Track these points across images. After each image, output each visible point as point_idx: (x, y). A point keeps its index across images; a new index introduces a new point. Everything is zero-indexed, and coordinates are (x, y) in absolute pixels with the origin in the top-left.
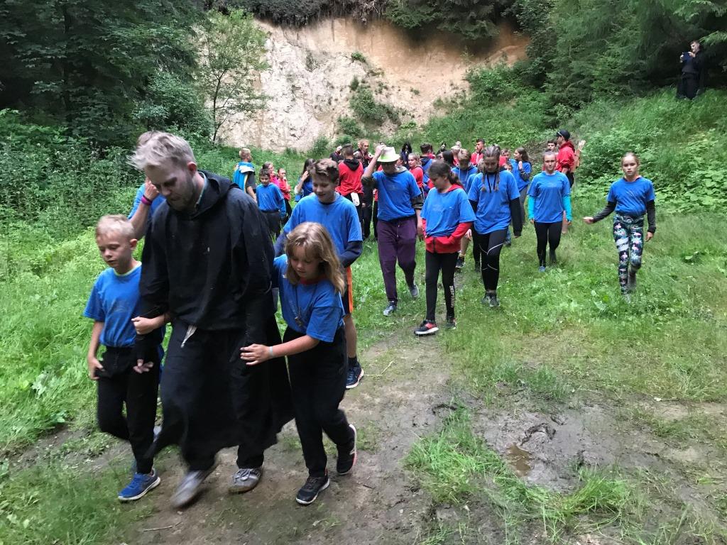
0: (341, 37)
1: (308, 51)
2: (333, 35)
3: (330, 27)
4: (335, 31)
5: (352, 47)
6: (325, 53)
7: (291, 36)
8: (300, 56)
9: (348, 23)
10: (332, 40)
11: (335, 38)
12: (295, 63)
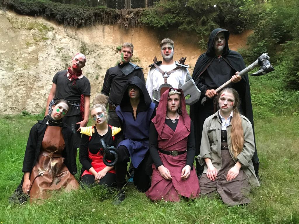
0: (109, 37)
1: (83, 43)
2: (104, 35)
3: (102, 30)
4: (105, 33)
5: (117, 43)
6: (96, 46)
7: (71, 32)
8: (76, 45)
9: (115, 28)
10: (103, 38)
11: (105, 37)
12: (71, 50)
